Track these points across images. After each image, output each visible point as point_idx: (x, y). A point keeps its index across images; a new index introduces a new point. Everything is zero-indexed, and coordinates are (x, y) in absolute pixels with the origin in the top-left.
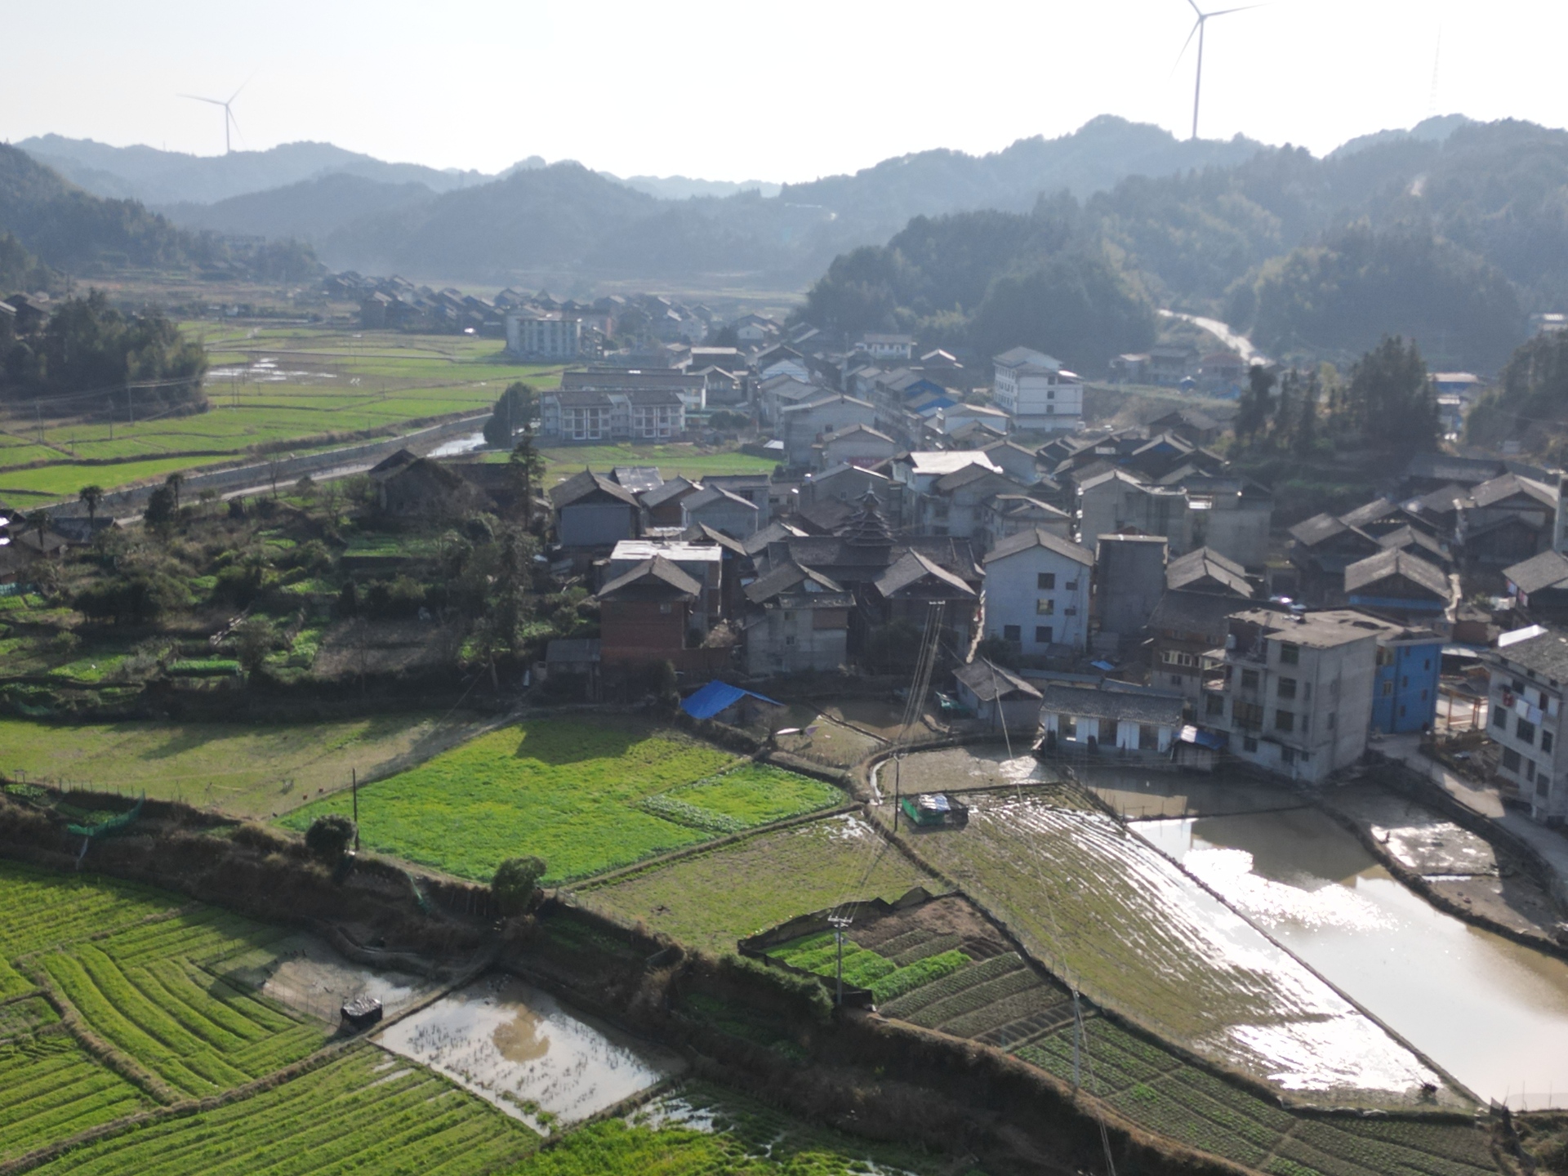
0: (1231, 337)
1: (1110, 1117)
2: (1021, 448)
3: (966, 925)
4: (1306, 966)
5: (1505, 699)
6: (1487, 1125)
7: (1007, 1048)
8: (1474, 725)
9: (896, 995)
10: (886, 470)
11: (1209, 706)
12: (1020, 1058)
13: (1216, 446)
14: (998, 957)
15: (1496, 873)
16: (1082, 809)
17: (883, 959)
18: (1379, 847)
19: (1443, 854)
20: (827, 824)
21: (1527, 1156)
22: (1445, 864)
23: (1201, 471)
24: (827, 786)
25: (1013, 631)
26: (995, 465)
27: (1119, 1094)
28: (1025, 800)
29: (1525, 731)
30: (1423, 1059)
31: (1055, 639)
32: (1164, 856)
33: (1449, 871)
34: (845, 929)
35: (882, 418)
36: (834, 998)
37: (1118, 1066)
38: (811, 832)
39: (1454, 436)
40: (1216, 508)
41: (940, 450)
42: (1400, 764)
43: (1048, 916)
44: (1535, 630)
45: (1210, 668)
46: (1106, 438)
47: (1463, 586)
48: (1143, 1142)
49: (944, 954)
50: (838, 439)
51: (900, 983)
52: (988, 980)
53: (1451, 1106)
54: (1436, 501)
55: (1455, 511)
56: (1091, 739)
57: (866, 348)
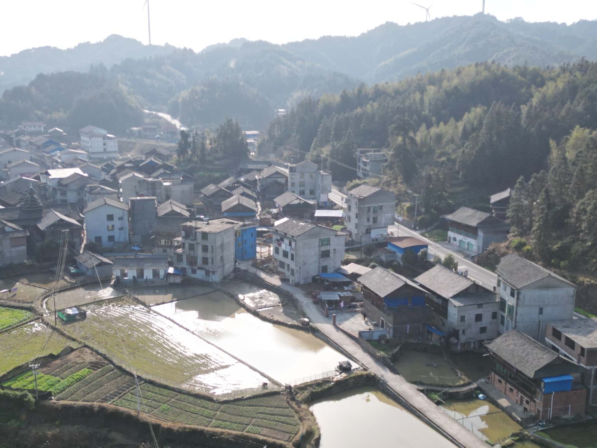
0: (172, 120)
1: (152, 420)
2: (95, 166)
3: (89, 358)
4: (220, 349)
5: (278, 244)
6: (284, 393)
7: (110, 402)
8: (269, 254)
9: (62, 391)
10: (38, 178)
11: (178, 259)
12: (116, 405)
13: (171, 161)
14: (103, 368)
15: (280, 305)
16: (132, 305)
17: (55, 378)
18: (242, 302)
19: (263, 301)
20: (25, 327)
21: (298, 401)
22: (264, 304)
23: (166, 171)
24: (24, 311)
25: (98, 239)
26: (84, 172)
27: (155, 410)
28: (109, 305)
29: (285, 254)
30: (262, 374)
31: (116, 239)
32: (166, 317)
33: (265, 307)
34: (37, 369)
35: (33, 156)
36: (35, 398)
37: (154, 400)
38: (18, 331)
39: (253, 153)
40: (173, 184)
41: (60, 168)
42: (246, 271)
43: (122, 348)
44: (285, 219)
45: (177, 245)
46: (128, 160)
47: (261, 206)
48: (166, 426)
49: (81, 371)
50: (14, 166)
51: (63, 386)
52: (100, 377)
53: (273, 389)
54: (250, 177)
55: (256, 180)
56: (134, 277)
57: (23, 128)
